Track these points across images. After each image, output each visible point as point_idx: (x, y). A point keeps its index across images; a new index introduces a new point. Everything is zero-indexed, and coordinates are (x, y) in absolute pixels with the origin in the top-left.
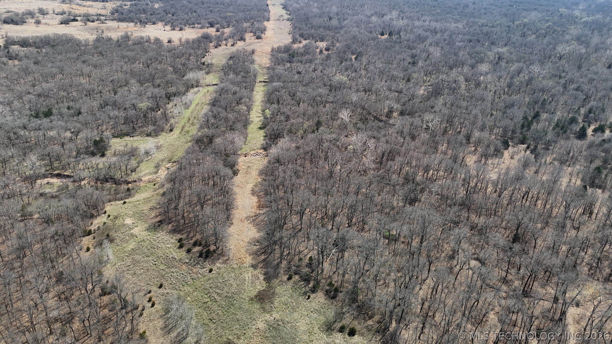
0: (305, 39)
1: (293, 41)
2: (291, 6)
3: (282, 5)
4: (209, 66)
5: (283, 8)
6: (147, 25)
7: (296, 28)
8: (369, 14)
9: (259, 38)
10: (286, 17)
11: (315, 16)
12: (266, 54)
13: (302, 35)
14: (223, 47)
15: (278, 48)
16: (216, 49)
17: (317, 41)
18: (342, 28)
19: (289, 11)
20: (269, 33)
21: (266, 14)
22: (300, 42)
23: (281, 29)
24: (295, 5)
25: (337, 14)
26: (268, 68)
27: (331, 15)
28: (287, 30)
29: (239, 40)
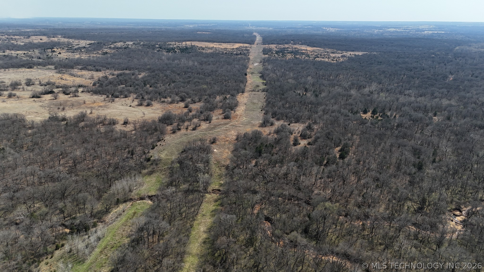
0: (278, 119)
1: (264, 123)
2: (268, 75)
3: (260, 73)
4: (156, 162)
5: (260, 77)
6: (117, 99)
7: (269, 103)
8: (346, 85)
9: (227, 117)
10: (262, 87)
11: (291, 89)
12: (230, 143)
13: (274, 115)
14: (183, 131)
15: (244, 134)
16: (173, 135)
17: (291, 122)
18: (319, 104)
19: (265, 80)
20: (240, 110)
21: (242, 85)
22: (272, 124)
23: (254, 103)
24: (271, 75)
25: (313, 85)
26: (227, 168)
27: (307, 86)
28: (260, 105)
29: (204, 120)
